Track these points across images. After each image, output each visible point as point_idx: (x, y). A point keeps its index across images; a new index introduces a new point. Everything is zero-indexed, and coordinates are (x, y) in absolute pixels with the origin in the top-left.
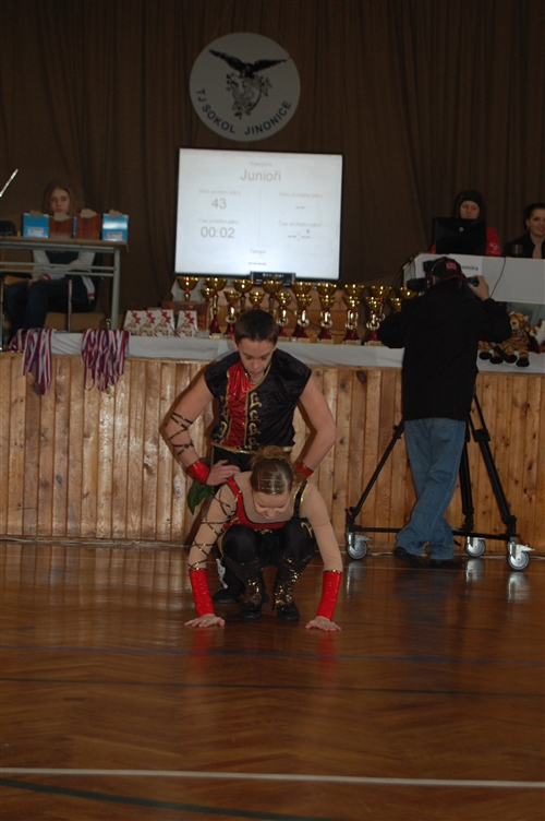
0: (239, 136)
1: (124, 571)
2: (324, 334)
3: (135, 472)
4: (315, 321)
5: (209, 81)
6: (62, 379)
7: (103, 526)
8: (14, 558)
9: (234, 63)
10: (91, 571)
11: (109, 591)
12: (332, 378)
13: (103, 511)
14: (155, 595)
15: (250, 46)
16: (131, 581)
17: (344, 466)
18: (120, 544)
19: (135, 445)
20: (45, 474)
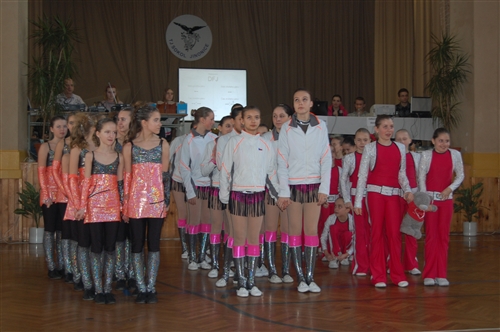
0: (189, 59)
9: (184, 28)
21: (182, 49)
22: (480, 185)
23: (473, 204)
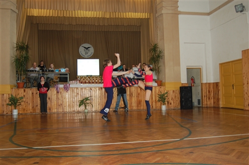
0: (86, 57)
1: (71, 116)
3: (72, 103)
4: (95, 82)
5: (82, 50)
6: (61, 91)
7: (67, 110)
8: (56, 115)
9: (85, 48)
10: (66, 117)
11: (69, 120)
12: (97, 89)
13: (67, 108)
14: (75, 120)
15: (87, 45)
16: (72, 118)
17: (100, 100)
18: (70, 113)
19: (71, 99)
20: (59, 104)
21: (84, 54)
22: (167, 93)
23: (165, 99)
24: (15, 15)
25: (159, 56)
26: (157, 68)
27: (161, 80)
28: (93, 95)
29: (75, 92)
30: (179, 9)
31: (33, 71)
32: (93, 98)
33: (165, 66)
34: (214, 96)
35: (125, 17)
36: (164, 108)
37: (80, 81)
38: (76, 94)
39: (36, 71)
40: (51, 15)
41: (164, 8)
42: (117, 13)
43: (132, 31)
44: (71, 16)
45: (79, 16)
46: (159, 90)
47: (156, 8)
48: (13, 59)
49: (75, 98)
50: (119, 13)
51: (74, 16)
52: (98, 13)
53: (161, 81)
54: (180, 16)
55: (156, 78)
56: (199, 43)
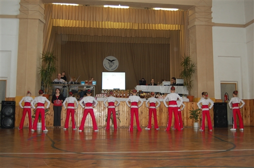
0: (110, 70)
2: (124, 97)
3: (98, 117)
4: (123, 95)
5: (106, 63)
9: (109, 60)
15: (111, 58)
17: (128, 115)
19: (98, 114)
21: (108, 67)
23: (197, 116)
24: (42, 25)
25: (191, 70)
26: (189, 82)
27: (193, 95)
28: (121, 110)
29: (103, 105)
30: (213, 21)
31: (58, 83)
32: (121, 112)
33: (197, 81)
34: (250, 114)
35: (154, 28)
36: (196, 125)
37: (107, 94)
38: (102, 108)
39: (61, 83)
40: (77, 26)
41: (196, 20)
42: (146, 25)
43: (160, 43)
44: (98, 27)
45: (107, 27)
46: (191, 106)
47: (188, 19)
48: (40, 70)
49: (103, 113)
50: (148, 25)
51: (100, 27)
52: (126, 24)
53: (193, 97)
54: (214, 28)
55: (187, 94)
56: (234, 57)
